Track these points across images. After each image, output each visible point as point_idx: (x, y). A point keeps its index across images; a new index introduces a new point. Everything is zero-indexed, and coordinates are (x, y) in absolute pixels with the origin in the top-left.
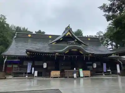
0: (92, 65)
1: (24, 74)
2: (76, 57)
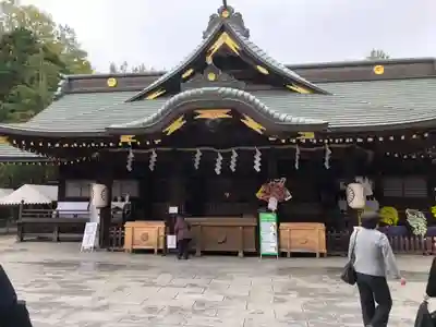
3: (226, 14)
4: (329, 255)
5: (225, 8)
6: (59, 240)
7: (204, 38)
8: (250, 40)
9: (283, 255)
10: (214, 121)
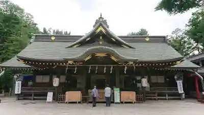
0: (140, 82)
1: (33, 95)
2: (112, 68)
3: (101, 20)
4: (137, 103)
5: (101, 18)
6: (34, 99)
7: (94, 27)
8: (109, 29)
9: (122, 103)
10: (101, 57)
